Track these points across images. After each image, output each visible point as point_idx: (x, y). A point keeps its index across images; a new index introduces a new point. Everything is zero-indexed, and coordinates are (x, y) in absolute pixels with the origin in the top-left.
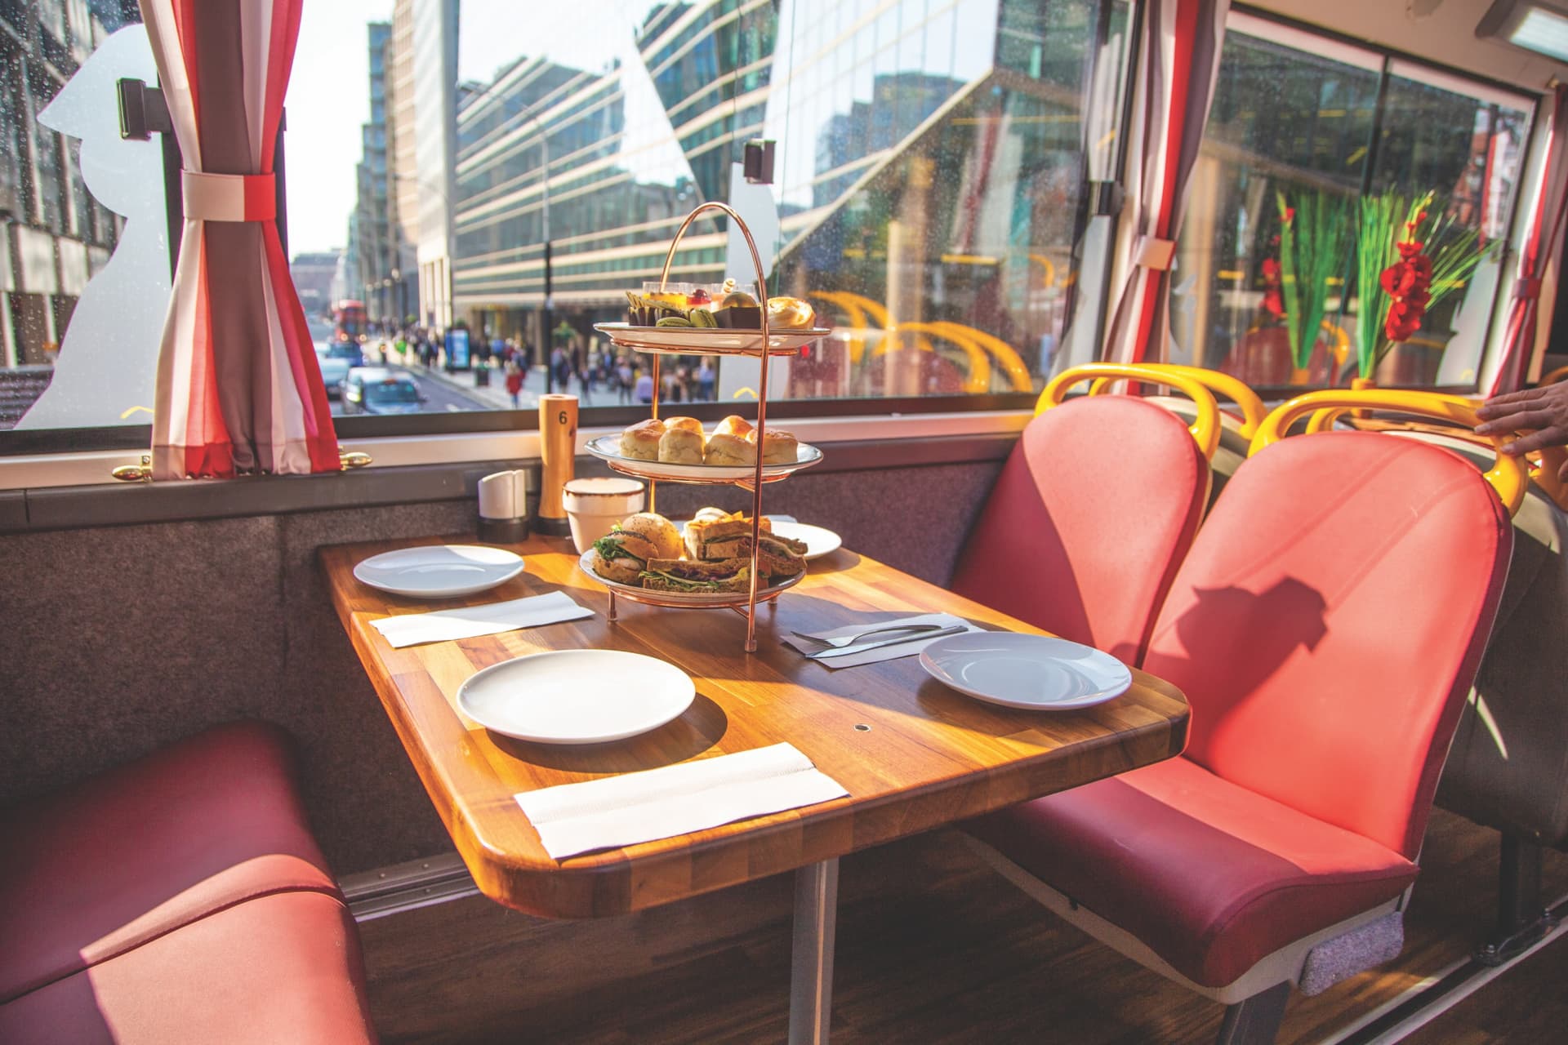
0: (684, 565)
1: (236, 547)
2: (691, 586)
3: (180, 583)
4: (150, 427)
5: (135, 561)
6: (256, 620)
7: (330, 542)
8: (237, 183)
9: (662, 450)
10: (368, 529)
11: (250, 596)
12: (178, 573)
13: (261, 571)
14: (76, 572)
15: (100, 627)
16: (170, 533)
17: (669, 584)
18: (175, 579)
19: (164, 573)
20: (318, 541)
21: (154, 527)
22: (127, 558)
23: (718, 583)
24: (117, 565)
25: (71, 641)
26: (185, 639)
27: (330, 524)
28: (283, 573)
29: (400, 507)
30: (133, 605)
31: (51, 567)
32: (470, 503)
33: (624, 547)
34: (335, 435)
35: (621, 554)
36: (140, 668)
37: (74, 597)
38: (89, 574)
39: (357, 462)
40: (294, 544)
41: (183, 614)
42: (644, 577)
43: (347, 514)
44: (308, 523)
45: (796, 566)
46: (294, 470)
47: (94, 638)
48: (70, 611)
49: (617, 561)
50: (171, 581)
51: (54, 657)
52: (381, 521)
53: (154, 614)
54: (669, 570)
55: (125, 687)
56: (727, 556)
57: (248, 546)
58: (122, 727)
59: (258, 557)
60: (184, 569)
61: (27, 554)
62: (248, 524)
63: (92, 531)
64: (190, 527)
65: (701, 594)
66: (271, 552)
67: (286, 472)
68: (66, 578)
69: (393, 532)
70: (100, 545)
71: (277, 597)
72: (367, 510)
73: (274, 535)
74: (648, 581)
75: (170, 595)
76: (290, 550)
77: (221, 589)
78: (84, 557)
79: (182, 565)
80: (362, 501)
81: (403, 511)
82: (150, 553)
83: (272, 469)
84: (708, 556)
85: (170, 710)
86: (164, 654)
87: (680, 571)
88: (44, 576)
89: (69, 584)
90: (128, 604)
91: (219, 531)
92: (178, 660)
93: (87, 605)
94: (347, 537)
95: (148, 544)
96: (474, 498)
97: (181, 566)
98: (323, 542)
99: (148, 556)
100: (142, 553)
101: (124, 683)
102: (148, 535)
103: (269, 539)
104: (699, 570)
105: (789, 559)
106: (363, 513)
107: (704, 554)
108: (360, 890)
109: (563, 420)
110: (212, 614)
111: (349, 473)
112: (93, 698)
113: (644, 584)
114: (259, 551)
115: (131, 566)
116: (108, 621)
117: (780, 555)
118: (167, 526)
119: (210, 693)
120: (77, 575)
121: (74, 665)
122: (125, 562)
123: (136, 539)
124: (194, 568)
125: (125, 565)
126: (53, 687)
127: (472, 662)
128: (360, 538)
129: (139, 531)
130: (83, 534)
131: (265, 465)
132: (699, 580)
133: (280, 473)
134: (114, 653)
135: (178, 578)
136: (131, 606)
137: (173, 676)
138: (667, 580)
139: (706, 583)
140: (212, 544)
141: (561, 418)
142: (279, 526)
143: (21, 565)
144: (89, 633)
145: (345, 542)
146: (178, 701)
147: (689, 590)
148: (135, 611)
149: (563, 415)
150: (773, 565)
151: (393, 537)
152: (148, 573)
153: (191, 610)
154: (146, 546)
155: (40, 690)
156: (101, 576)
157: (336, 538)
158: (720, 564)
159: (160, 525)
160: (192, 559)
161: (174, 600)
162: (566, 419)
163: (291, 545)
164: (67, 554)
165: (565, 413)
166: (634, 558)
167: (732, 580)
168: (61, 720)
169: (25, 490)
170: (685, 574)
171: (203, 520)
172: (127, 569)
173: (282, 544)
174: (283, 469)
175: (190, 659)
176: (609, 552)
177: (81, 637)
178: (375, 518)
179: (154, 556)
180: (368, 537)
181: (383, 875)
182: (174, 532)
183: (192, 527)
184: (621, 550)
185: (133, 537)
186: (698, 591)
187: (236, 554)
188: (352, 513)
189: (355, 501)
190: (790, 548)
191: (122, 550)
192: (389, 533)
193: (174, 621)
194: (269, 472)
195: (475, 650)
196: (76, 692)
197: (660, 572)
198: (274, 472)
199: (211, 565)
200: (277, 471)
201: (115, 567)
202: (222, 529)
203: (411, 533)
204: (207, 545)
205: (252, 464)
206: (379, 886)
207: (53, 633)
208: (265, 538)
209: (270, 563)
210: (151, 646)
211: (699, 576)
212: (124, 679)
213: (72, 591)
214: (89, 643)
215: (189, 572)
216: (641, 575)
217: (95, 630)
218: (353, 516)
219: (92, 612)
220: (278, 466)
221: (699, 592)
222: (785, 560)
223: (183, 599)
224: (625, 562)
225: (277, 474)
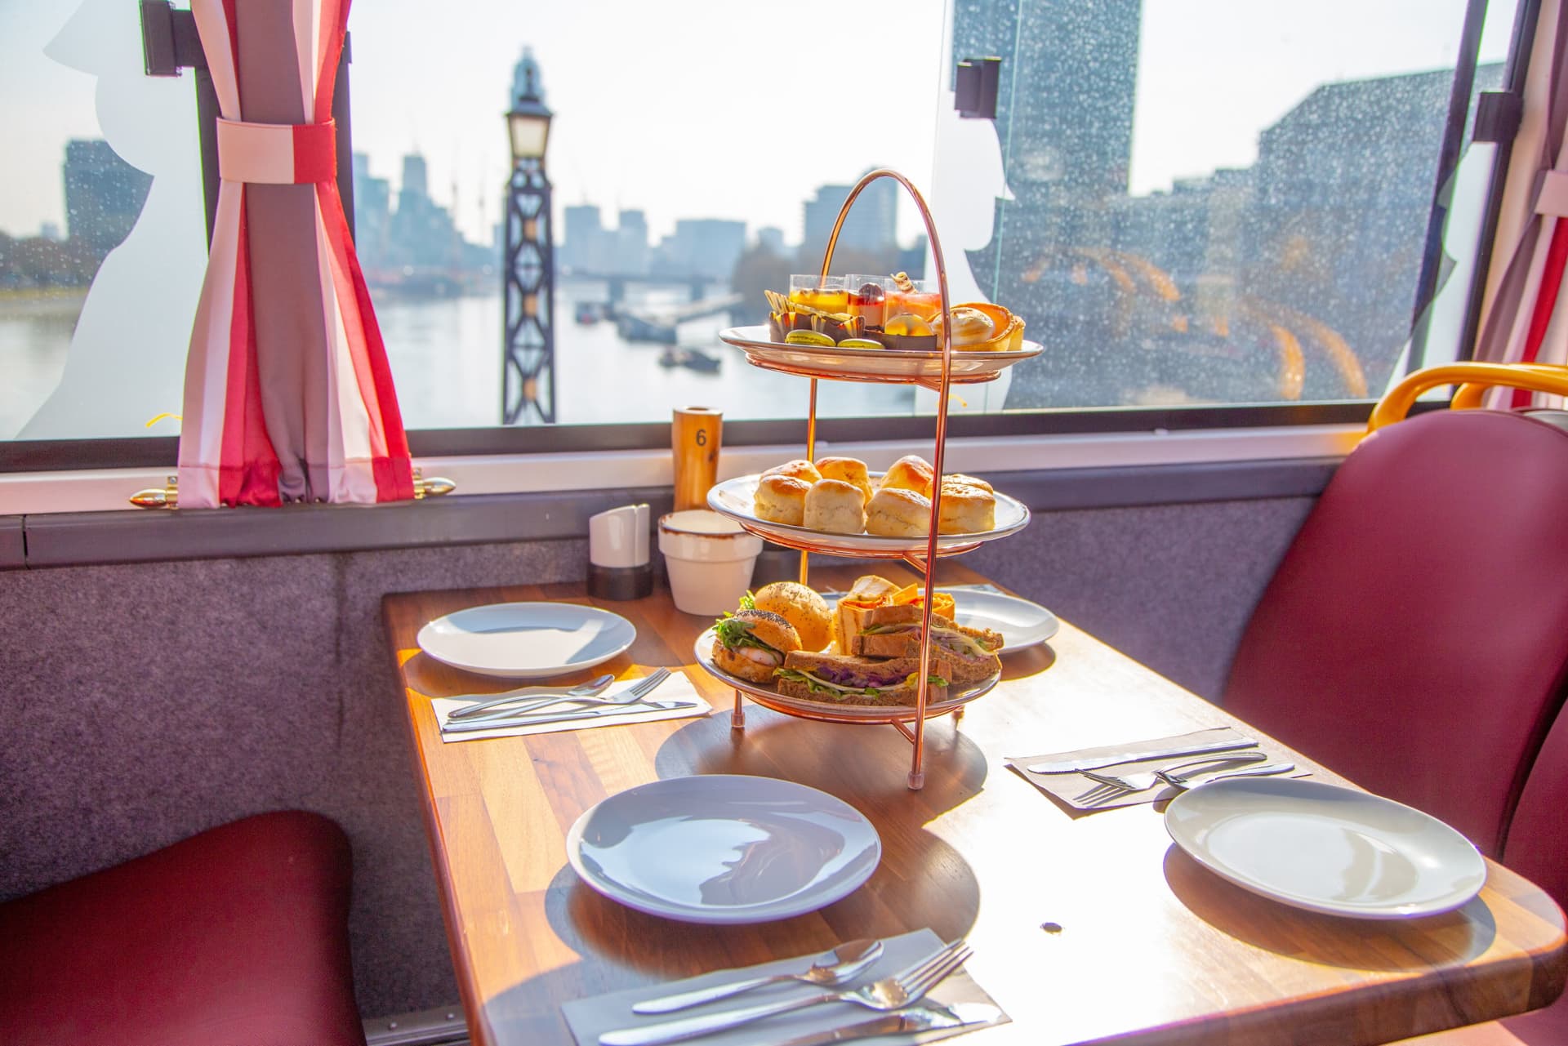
0: (834, 664)
1: (282, 593)
2: (842, 693)
3: (211, 636)
4: (177, 440)
5: (156, 606)
6: (304, 685)
7: (400, 589)
8: (284, 135)
9: (809, 510)
10: (448, 574)
11: (299, 654)
12: (209, 624)
13: (313, 623)
14: (84, 619)
15: (111, 688)
16: (200, 572)
17: (814, 689)
18: (205, 631)
19: (191, 623)
20: (386, 587)
21: (180, 565)
22: (147, 603)
23: (878, 692)
24: (134, 612)
25: (74, 703)
26: (216, 705)
27: (401, 567)
28: (340, 627)
29: (490, 547)
30: (152, 661)
31: (53, 611)
32: (580, 543)
33: (753, 633)
34: (410, 454)
35: (750, 642)
36: (158, 741)
37: (80, 650)
38: (99, 621)
39: (436, 489)
40: (355, 589)
41: (214, 676)
42: (779, 676)
43: (423, 555)
44: (372, 563)
45: (987, 668)
46: (355, 498)
47: (102, 701)
48: (75, 667)
49: (744, 652)
50: (201, 634)
51: (53, 724)
52: (466, 564)
53: (177, 674)
54: (814, 669)
55: (139, 764)
56: (892, 654)
57: (297, 592)
58: (133, 813)
59: (309, 606)
60: (217, 619)
61: (25, 596)
62: (296, 564)
63: (105, 568)
64: (224, 566)
65: (855, 707)
66: (326, 599)
67: (346, 500)
68: (71, 626)
69: (481, 579)
70: (114, 586)
71: (332, 657)
72: (447, 550)
73: (329, 579)
74: (784, 684)
75: (198, 650)
76: (350, 597)
77: (262, 645)
78: (93, 601)
79: (216, 614)
80: (442, 539)
81: (494, 552)
82: (175, 597)
83: (327, 498)
84: (866, 651)
85: (194, 793)
86: (189, 724)
87: (828, 672)
88: (44, 623)
89: (74, 634)
90: (146, 660)
91: (261, 573)
92: (205, 731)
93: (95, 660)
94: (422, 584)
95: (173, 586)
96: (586, 537)
97: (213, 615)
98: (392, 589)
99: (173, 601)
100: (165, 598)
101: (137, 759)
102: (174, 576)
103: (323, 584)
104: (854, 672)
105: (977, 658)
106: (443, 553)
107: (862, 648)
108: (421, 1033)
109: (701, 441)
110: (249, 676)
111: (424, 502)
112: (99, 775)
113: (780, 687)
114: (310, 599)
115: (151, 614)
116: (120, 680)
117: (965, 653)
118: (196, 563)
119: (243, 774)
120: (85, 623)
121: (79, 734)
122: (143, 608)
123: (157, 580)
124: (229, 618)
125: (143, 612)
126: (51, 760)
127: (543, 783)
128: (438, 586)
129: (162, 570)
130: (93, 571)
131: (318, 491)
132: (853, 685)
133: (338, 501)
134: (127, 721)
135: (208, 630)
136: (148, 664)
137: (199, 752)
138: (810, 684)
139: (862, 690)
140: (252, 589)
141: (698, 437)
142: (337, 568)
143: (17, 609)
144: (97, 695)
145: (420, 589)
146: (204, 783)
147: (838, 699)
148: (155, 670)
149: (702, 434)
150: (955, 667)
151: (481, 584)
152: (173, 623)
153: (224, 671)
154: (171, 590)
155: (34, 763)
156: (113, 626)
157: (407, 584)
158: (883, 664)
159: (188, 563)
160: (227, 607)
161: (203, 657)
162: (705, 439)
163: (351, 592)
164: (73, 597)
165: (703, 431)
166: (770, 649)
167: (899, 687)
168: (58, 802)
169: (25, 516)
170: (834, 676)
171: (241, 557)
172: (146, 618)
173: (340, 592)
174: (341, 497)
175: (221, 731)
176: (736, 639)
177: (88, 699)
178: (458, 560)
179: (179, 601)
180: (448, 584)
181: (451, 1016)
182: (204, 571)
183: (227, 566)
184: (751, 637)
185: (154, 577)
186: (852, 701)
187: (282, 602)
188: (429, 552)
189: (433, 539)
190: (980, 643)
191: (141, 593)
192: (475, 580)
193: (202, 683)
194: (324, 500)
195: (550, 765)
196: (78, 768)
197: (800, 671)
198: (330, 501)
199: (251, 614)
200: (334, 499)
201: (131, 614)
202: (263, 569)
203: (504, 581)
204: (245, 589)
205: (302, 490)
206: (447, 1030)
207: (52, 694)
208: (319, 582)
209: (323, 614)
210: (173, 712)
211: (853, 680)
212: (138, 754)
213: (78, 642)
214: (96, 707)
215: (222, 623)
216: (775, 673)
217: (104, 691)
218: (430, 557)
219: (101, 669)
220: (335, 493)
221: (852, 703)
222: (972, 659)
223: (214, 656)
224: (757, 655)
225: (333, 503)
